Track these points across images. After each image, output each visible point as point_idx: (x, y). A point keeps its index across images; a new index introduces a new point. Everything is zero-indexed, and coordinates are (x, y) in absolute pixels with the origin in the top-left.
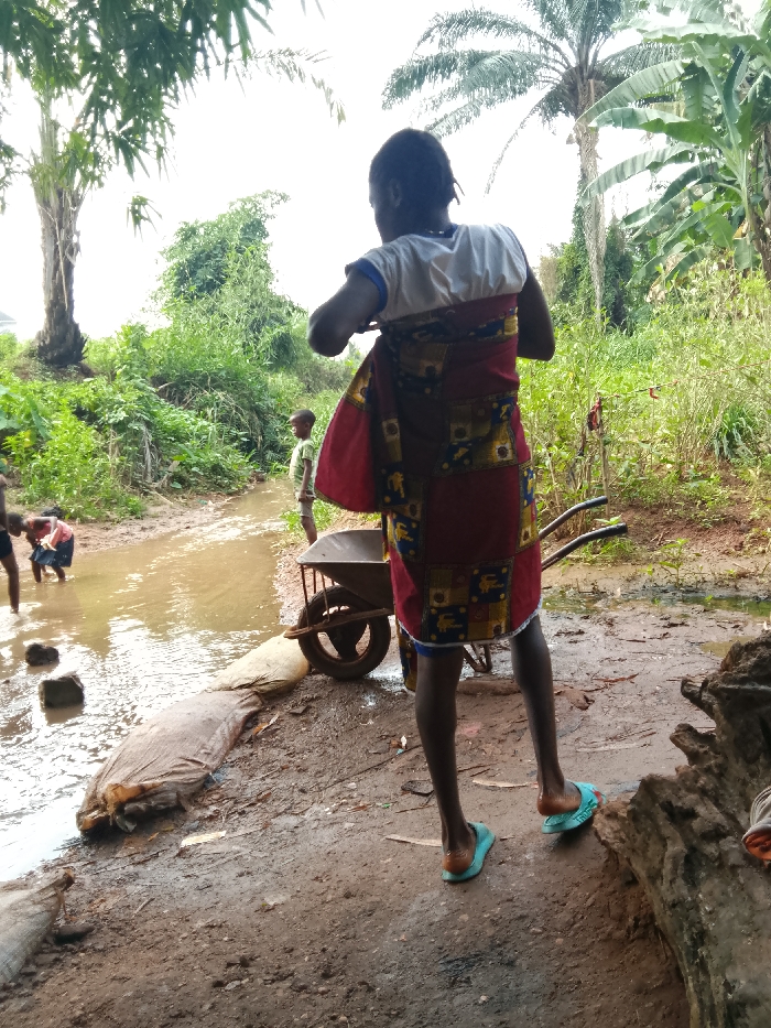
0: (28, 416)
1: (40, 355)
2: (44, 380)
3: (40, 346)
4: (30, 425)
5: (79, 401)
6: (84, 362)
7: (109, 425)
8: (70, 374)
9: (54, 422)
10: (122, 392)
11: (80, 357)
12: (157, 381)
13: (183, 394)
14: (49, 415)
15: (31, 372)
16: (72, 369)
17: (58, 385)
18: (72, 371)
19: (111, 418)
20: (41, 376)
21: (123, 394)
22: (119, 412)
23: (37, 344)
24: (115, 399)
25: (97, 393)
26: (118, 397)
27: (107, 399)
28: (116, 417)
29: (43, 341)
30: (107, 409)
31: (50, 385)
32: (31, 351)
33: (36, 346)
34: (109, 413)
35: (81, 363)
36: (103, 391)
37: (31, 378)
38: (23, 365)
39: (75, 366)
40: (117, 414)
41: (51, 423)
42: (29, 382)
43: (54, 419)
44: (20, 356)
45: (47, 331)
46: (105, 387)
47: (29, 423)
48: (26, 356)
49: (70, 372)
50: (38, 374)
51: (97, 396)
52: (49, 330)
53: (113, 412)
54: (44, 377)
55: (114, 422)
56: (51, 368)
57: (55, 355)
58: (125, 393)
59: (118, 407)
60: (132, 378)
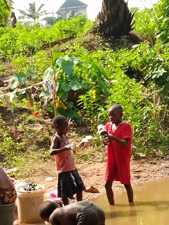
0: (94, 79)
1: (100, 31)
2: (104, 50)
3: (100, 24)
4: (96, 85)
5: (130, 63)
6: (132, 32)
8: (123, 43)
10: (161, 52)
11: (129, 28)
14: (109, 76)
15: (95, 45)
16: (124, 38)
17: (114, 52)
18: (124, 40)
19: (153, 75)
20: (102, 47)
21: (162, 55)
22: (159, 69)
23: (99, 23)
24: (156, 59)
25: (143, 56)
26: (158, 57)
27: (150, 59)
28: (157, 73)
29: (103, 20)
30: (150, 68)
31: (109, 53)
32: (94, 28)
33: (98, 24)
34: (151, 71)
35: (130, 33)
36: (146, 54)
37: (95, 49)
38: (90, 40)
39: (126, 36)
40: (158, 71)
41: (111, 82)
42: (94, 52)
43: (113, 79)
44: (87, 33)
45: (105, 12)
46: (148, 50)
47: (95, 83)
48: (91, 33)
49: (122, 41)
50: (100, 46)
51: (143, 58)
52: (106, 11)
53: (155, 69)
54: (104, 48)
55: (156, 77)
56: (109, 40)
57: (112, 29)
58: (164, 54)
59: (159, 65)
60: (168, 41)
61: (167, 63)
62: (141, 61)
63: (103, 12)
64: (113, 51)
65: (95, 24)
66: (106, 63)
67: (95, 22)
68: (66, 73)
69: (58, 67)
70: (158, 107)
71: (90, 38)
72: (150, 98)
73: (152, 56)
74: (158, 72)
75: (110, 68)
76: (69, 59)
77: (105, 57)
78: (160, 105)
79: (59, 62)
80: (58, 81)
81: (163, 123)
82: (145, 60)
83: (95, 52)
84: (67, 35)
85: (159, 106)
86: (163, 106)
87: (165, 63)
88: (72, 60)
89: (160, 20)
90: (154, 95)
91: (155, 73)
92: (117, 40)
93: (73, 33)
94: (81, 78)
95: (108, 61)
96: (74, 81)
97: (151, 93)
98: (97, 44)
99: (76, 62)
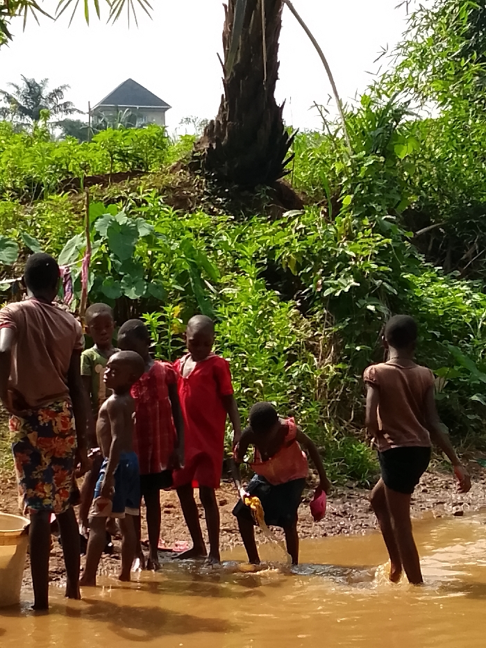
0: (182, 279)
1: (209, 166)
2: (212, 213)
3: (210, 149)
4: (184, 294)
5: (271, 252)
6: (286, 180)
7: (323, 300)
8: (259, 201)
9: (227, 291)
10: (351, 237)
12: (413, 219)
13: (460, 246)
14: (218, 277)
15: (190, 198)
16: (262, 192)
17: (236, 222)
18: (262, 197)
19: (328, 287)
20: (207, 204)
21: (353, 243)
22: (343, 276)
23: (206, 146)
24: (336, 252)
25: (306, 239)
26: (343, 247)
27: (322, 250)
28: (337, 285)
29: (218, 141)
30: (321, 270)
31: (222, 222)
32: (194, 158)
33: (204, 150)
34: (323, 278)
35: (279, 182)
36: (316, 235)
37: (190, 208)
38: (179, 183)
39: (268, 188)
40: (339, 279)
41: (221, 292)
42: (186, 216)
43: (226, 285)
44: (174, 168)
45: (225, 122)
46: (322, 227)
47: (183, 290)
48: (185, 168)
49: (258, 198)
50: (203, 202)
51: (305, 244)
52: (229, 121)
53: (332, 275)
54: (212, 208)
55: (331, 294)
56: (227, 190)
57: (236, 166)
58: (356, 241)
59: (342, 267)
60: (370, 212)
61: (362, 264)
62: (301, 250)
63: (221, 122)
64: (233, 217)
65: (196, 148)
66: (212, 245)
67: (199, 143)
68: (115, 255)
69: (98, 237)
70: (328, 368)
71: (180, 181)
72: (311, 343)
73: (330, 242)
74: (339, 282)
75: (221, 257)
76: (128, 221)
77: (213, 230)
78: (334, 362)
79: (101, 226)
80: (95, 270)
81: (334, 408)
82: (309, 250)
83: (190, 216)
84: (124, 165)
85: (332, 366)
86: (340, 366)
87: (358, 263)
88: (134, 225)
89: (358, 160)
90: (322, 337)
91: (332, 285)
92: (246, 192)
93: (141, 163)
94: (151, 273)
95: (219, 240)
96: (133, 277)
97: (315, 332)
98: (195, 196)
99: (143, 232)
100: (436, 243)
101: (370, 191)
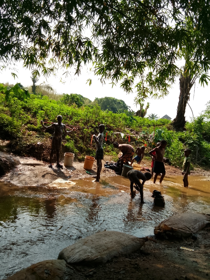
0: (168, 139)
2: (173, 131)
5: (181, 136)
16: (181, 129)
21: (193, 136)
29: (175, 121)
32: (172, 123)
35: (184, 127)
41: (173, 141)
46: (189, 133)
59: (191, 139)
60: (196, 132)
64: (176, 131)
66: (173, 135)
68: (158, 134)
69: (156, 132)
71: (169, 126)
73: (190, 136)
76: (161, 130)
80: (155, 136)
82: (186, 136)
83: (170, 131)
91: (189, 141)
92: (178, 128)
94: (163, 137)
98: (171, 128)
99: (163, 132)
100: (207, 138)
101: (197, 129)
